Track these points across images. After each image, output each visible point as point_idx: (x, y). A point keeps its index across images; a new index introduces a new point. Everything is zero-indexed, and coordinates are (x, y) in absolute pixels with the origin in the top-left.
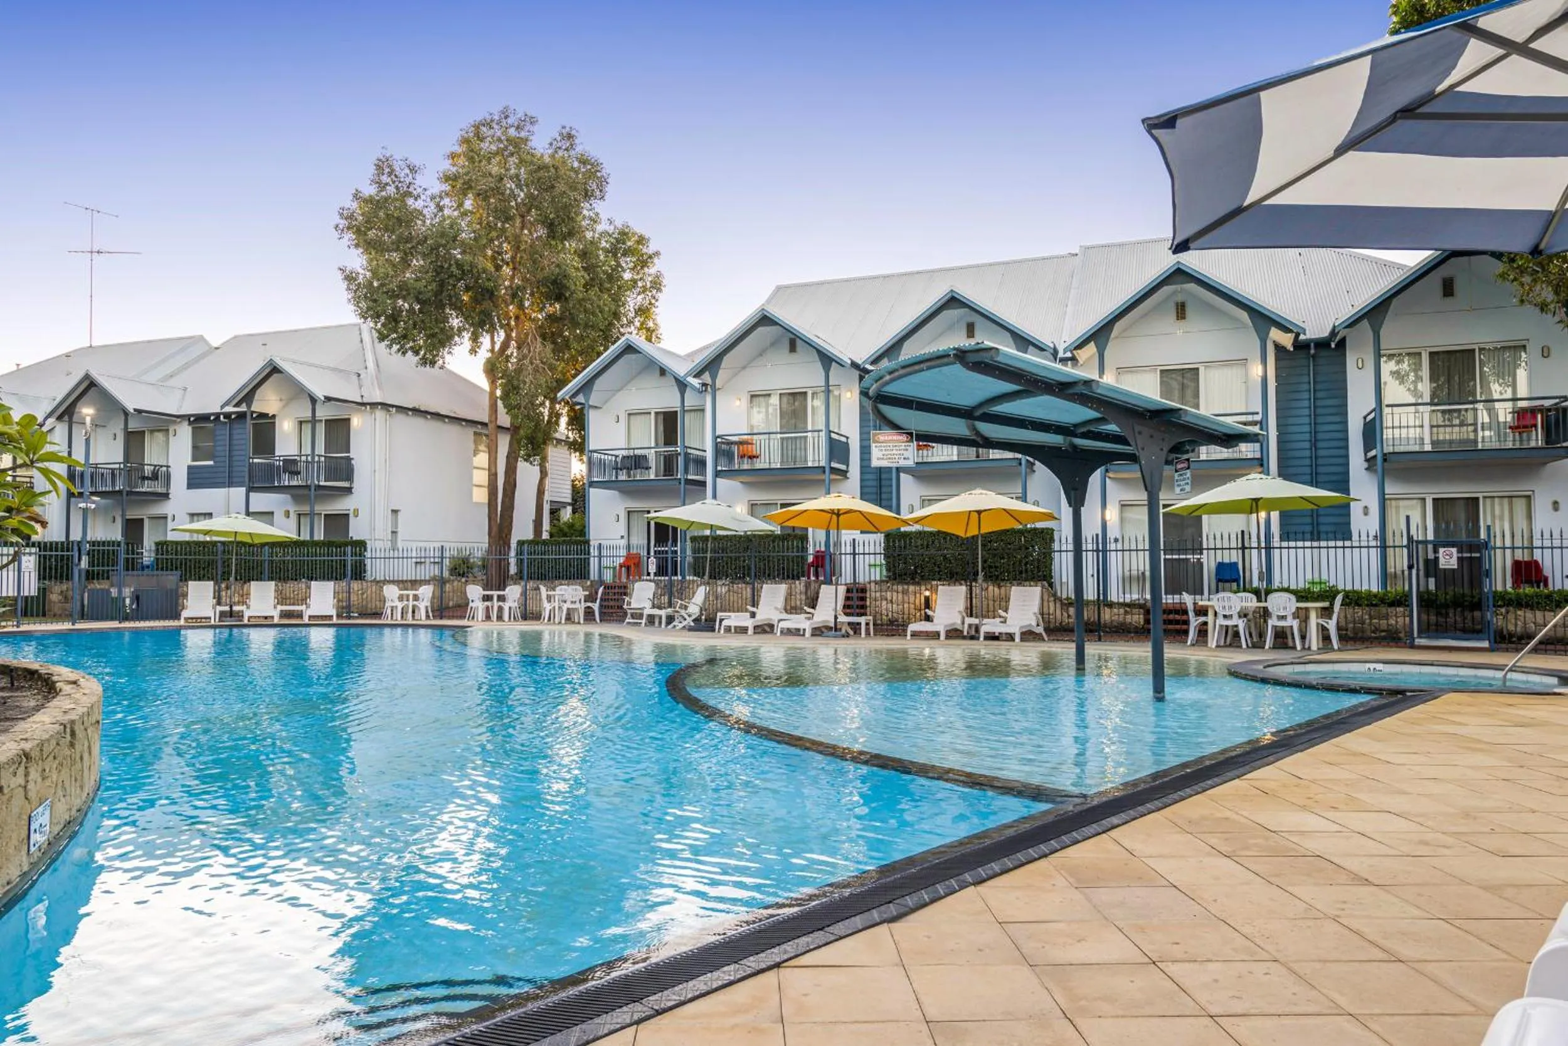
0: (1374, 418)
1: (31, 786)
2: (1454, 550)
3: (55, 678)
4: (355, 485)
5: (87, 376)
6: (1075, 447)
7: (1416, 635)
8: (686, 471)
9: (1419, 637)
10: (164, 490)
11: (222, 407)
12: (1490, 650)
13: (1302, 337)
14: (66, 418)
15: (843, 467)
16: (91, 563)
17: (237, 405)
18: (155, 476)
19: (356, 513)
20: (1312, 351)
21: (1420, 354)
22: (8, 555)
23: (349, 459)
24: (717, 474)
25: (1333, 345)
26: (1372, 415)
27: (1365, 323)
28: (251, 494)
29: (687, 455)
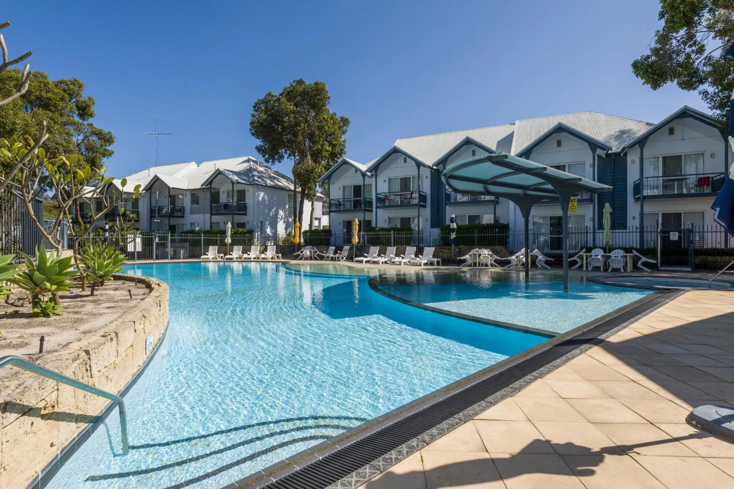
0: (639, 183)
1: (146, 328)
2: (677, 233)
3: (151, 283)
4: (248, 212)
5: (156, 176)
6: (526, 195)
7: (659, 265)
8: (365, 206)
9: (661, 266)
10: (182, 215)
11: (202, 186)
12: (692, 272)
13: (610, 152)
14: (149, 191)
15: (424, 204)
16: (159, 240)
17: (207, 185)
18: (180, 210)
19: (248, 222)
20: (613, 157)
21: (658, 157)
22: (131, 238)
23: (245, 204)
24: (377, 207)
25: (622, 155)
26: (639, 181)
27: (637, 146)
28: (212, 216)
29: (365, 201)
